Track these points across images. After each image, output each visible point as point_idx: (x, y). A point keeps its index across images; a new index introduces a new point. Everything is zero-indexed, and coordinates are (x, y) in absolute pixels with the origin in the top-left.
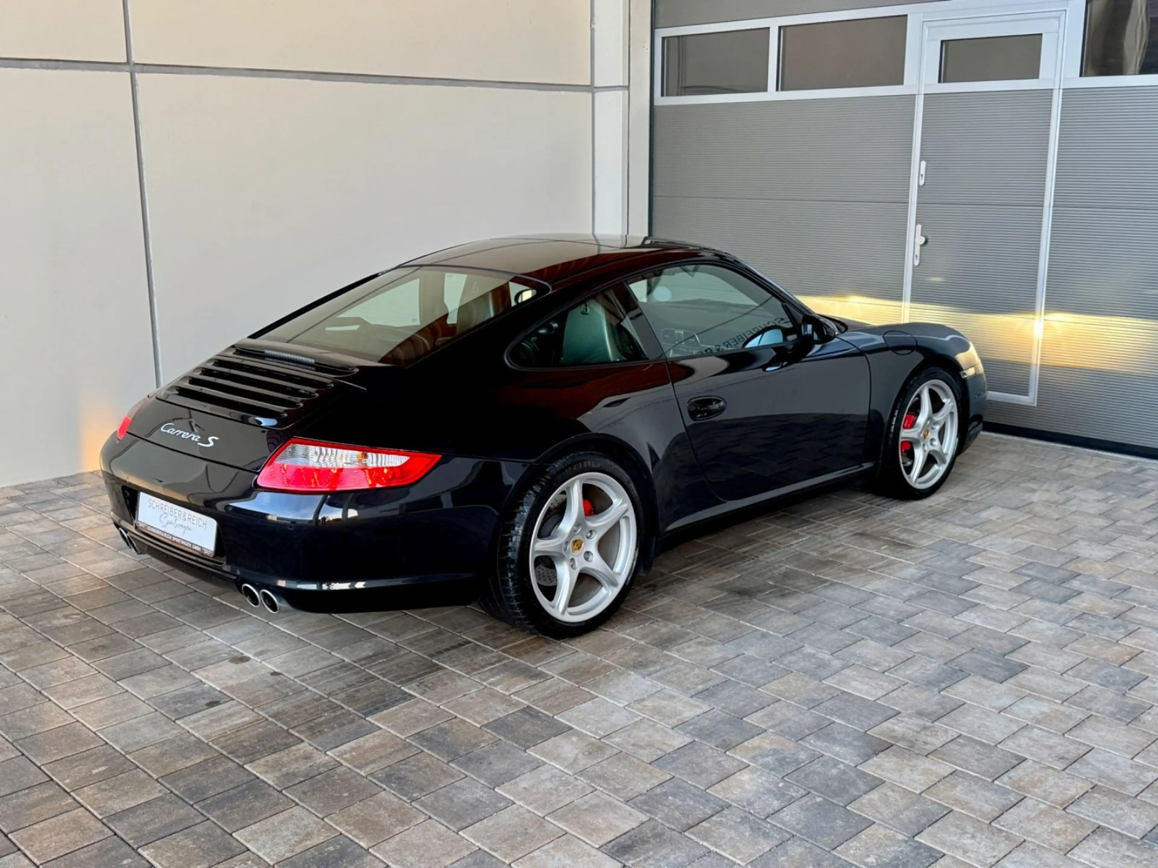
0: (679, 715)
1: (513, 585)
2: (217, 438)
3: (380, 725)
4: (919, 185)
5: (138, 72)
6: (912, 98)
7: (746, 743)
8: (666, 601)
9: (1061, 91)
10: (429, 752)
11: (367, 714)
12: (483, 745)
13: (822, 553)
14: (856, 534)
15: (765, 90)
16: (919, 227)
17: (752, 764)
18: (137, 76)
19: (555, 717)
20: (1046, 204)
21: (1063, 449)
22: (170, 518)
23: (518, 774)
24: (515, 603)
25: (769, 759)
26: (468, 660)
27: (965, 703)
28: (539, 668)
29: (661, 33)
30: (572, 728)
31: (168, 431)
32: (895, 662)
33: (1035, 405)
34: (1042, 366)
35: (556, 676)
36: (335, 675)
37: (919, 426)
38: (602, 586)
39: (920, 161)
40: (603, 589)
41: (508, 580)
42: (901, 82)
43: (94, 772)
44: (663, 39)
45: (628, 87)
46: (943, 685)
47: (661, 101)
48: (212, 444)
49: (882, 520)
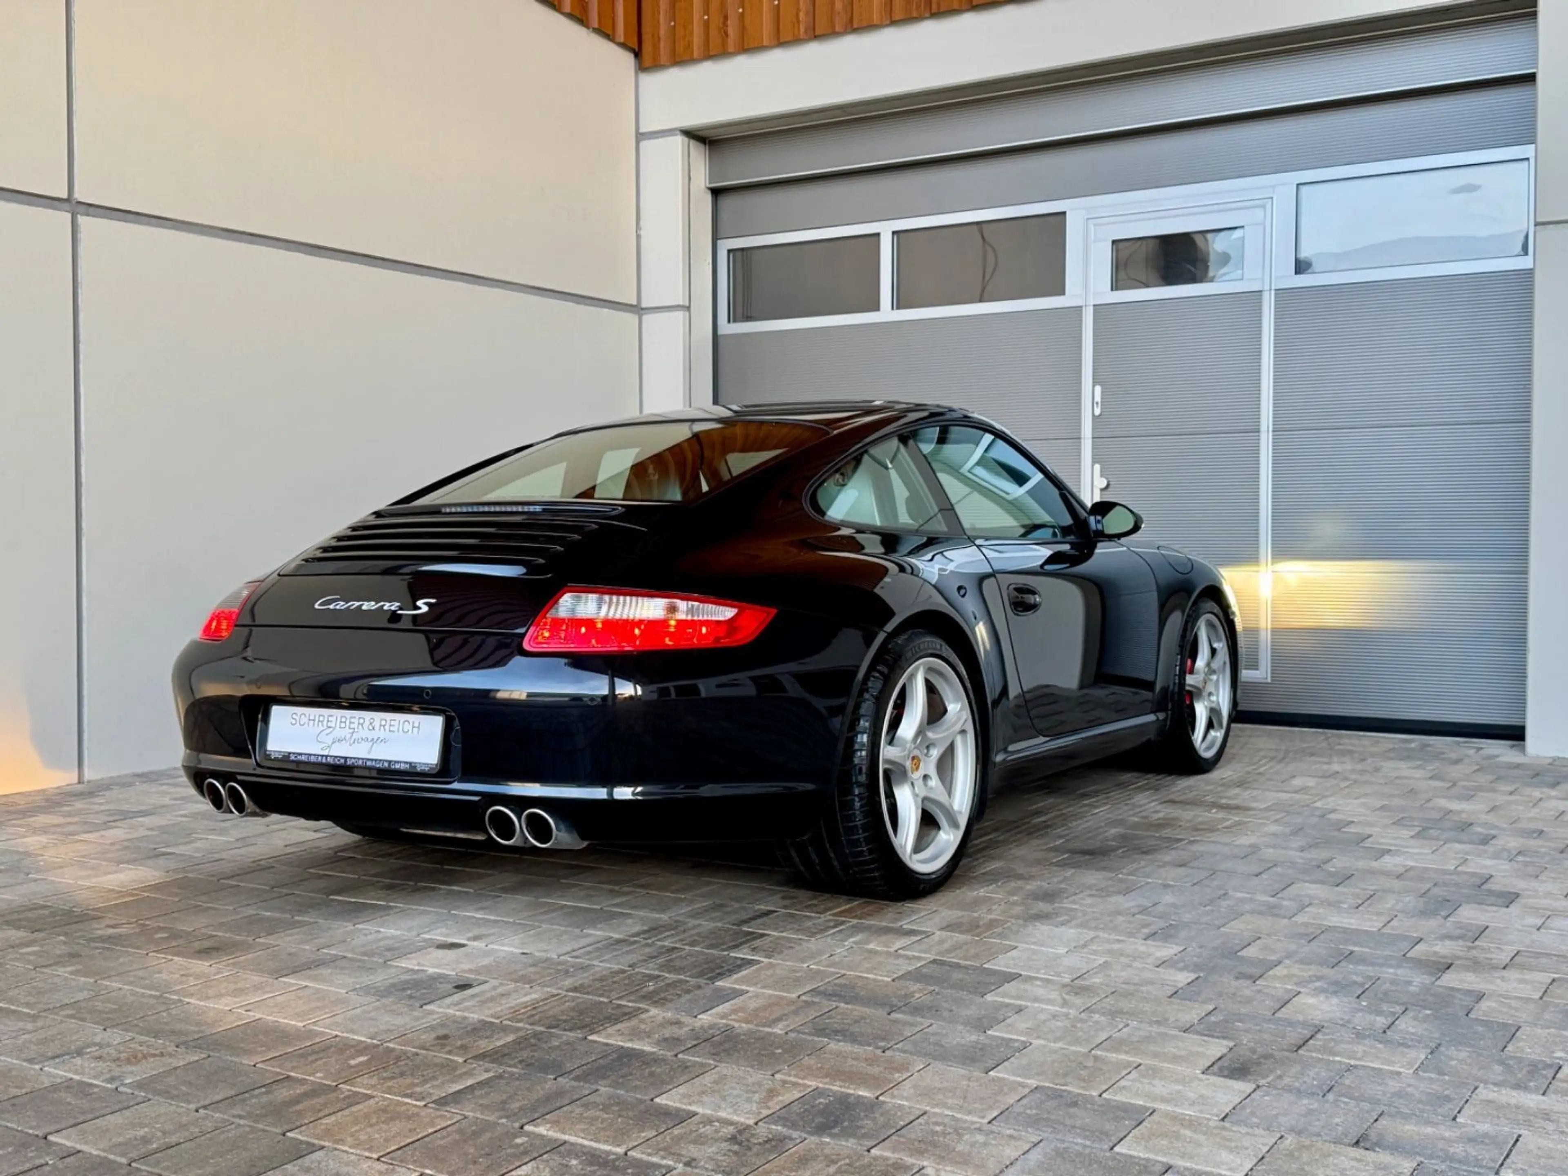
0: (1150, 955)
1: (862, 806)
2: (433, 601)
3: (744, 987)
4: (1093, 415)
5: (82, 215)
6: (1078, 310)
7: (1271, 973)
8: (996, 865)
9: (1273, 292)
10: (850, 1006)
11: (713, 979)
12: (917, 995)
13: (1143, 817)
14: (1165, 802)
15: (876, 307)
16: (1097, 467)
17: (1302, 990)
18: (81, 219)
19: (985, 966)
20: (1263, 427)
21: (1314, 733)
22: (338, 733)
23: (1002, 1017)
24: (861, 836)
25: (1318, 984)
26: (796, 926)
27: (1487, 927)
28: (905, 927)
29: (725, 245)
30: (1021, 975)
31: (331, 607)
32: (1359, 899)
33: (1269, 680)
34: (1274, 631)
35: (938, 933)
36: (616, 950)
37: (1198, 673)
38: (939, 828)
39: (1094, 386)
40: (941, 833)
41: (854, 800)
42: (1062, 292)
43: (353, 1062)
44: (729, 251)
45: (688, 308)
46: (1444, 913)
47: (726, 328)
48: (425, 609)
49: (1179, 791)
